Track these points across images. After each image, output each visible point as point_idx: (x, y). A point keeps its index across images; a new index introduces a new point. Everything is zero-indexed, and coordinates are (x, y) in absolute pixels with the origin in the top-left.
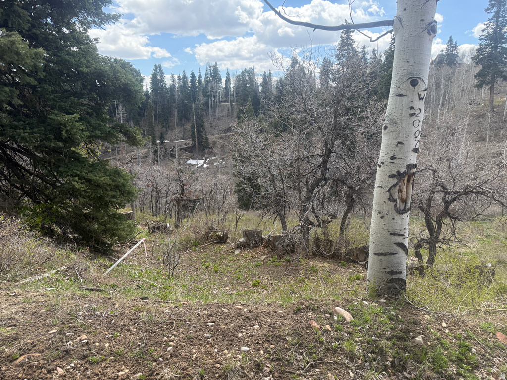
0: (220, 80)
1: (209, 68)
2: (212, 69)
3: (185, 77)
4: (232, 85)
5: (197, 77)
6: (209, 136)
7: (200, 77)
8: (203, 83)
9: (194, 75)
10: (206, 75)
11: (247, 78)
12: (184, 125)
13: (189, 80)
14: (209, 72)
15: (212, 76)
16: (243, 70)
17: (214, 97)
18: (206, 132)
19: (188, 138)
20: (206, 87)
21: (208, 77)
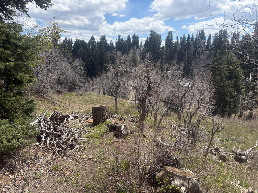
0: (205, 38)
1: (199, 32)
2: (200, 32)
3: (184, 37)
4: (212, 41)
5: (191, 37)
6: (194, 70)
7: (193, 37)
8: (194, 40)
9: (190, 36)
10: (196, 36)
11: (223, 35)
12: (180, 63)
13: (186, 39)
14: (199, 34)
15: (200, 36)
16: (221, 30)
17: (200, 48)
18: (192, 67)
19: (182, 70)
20: (196, 42)
21: (198, 37)
